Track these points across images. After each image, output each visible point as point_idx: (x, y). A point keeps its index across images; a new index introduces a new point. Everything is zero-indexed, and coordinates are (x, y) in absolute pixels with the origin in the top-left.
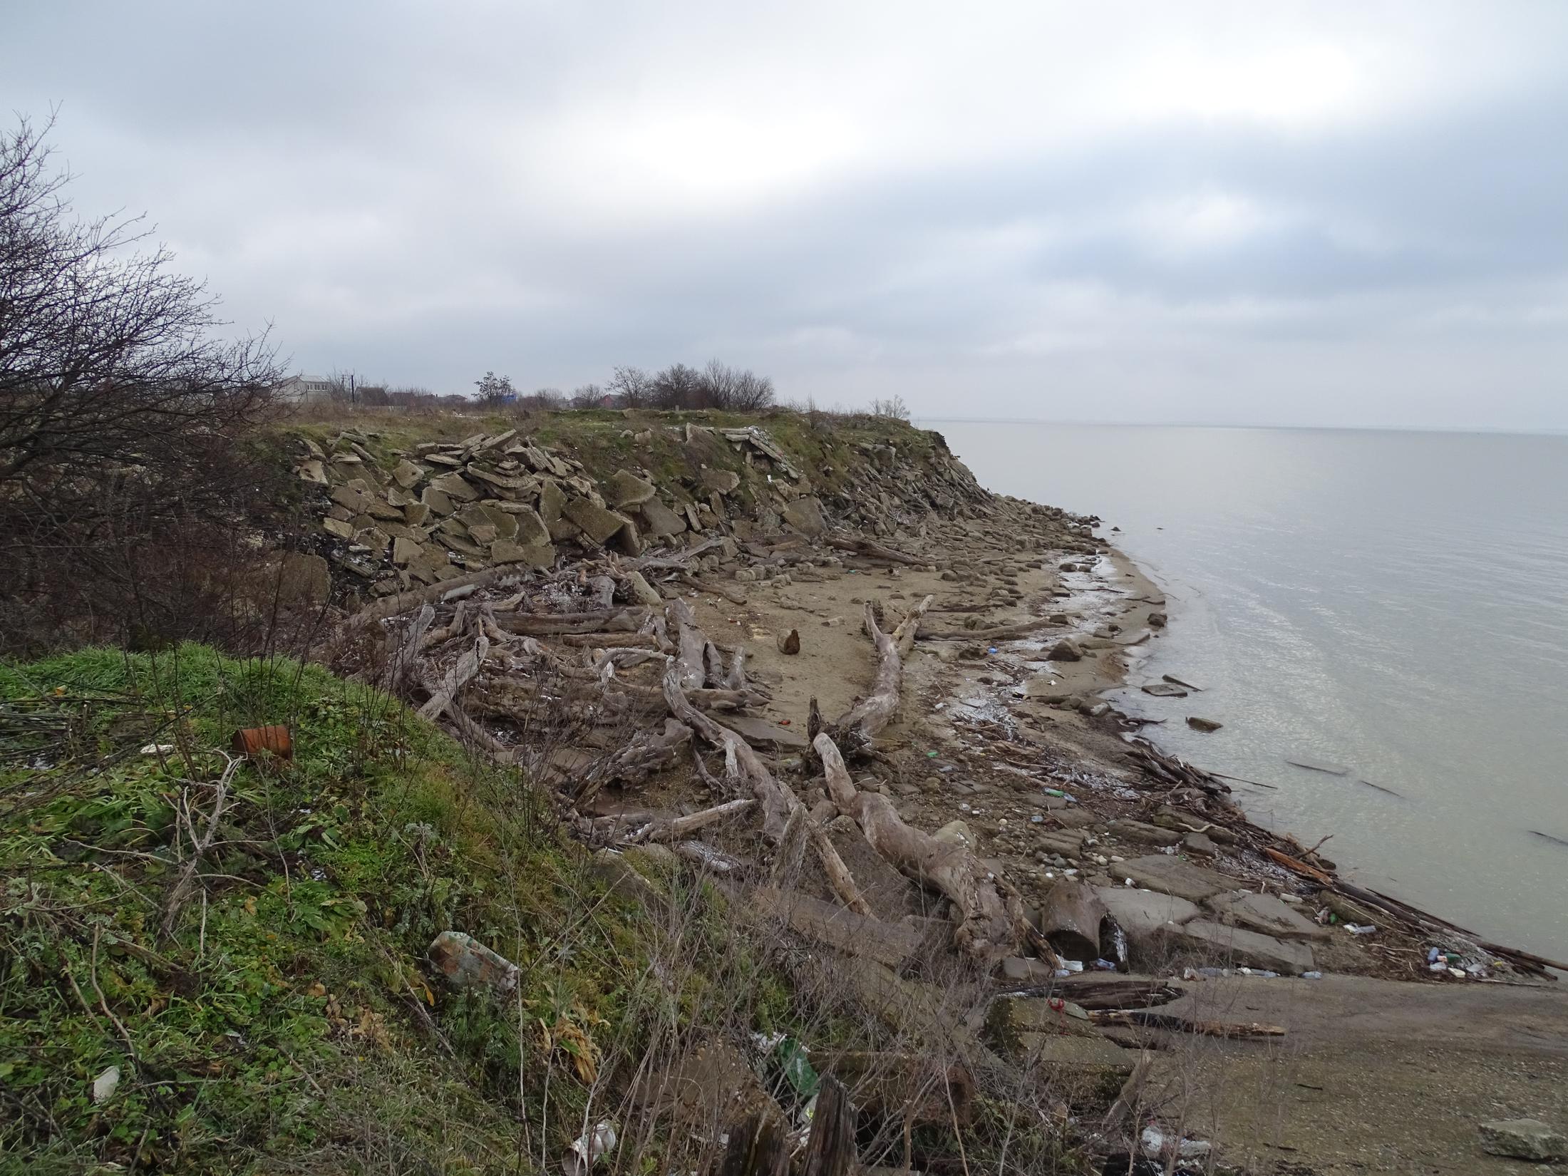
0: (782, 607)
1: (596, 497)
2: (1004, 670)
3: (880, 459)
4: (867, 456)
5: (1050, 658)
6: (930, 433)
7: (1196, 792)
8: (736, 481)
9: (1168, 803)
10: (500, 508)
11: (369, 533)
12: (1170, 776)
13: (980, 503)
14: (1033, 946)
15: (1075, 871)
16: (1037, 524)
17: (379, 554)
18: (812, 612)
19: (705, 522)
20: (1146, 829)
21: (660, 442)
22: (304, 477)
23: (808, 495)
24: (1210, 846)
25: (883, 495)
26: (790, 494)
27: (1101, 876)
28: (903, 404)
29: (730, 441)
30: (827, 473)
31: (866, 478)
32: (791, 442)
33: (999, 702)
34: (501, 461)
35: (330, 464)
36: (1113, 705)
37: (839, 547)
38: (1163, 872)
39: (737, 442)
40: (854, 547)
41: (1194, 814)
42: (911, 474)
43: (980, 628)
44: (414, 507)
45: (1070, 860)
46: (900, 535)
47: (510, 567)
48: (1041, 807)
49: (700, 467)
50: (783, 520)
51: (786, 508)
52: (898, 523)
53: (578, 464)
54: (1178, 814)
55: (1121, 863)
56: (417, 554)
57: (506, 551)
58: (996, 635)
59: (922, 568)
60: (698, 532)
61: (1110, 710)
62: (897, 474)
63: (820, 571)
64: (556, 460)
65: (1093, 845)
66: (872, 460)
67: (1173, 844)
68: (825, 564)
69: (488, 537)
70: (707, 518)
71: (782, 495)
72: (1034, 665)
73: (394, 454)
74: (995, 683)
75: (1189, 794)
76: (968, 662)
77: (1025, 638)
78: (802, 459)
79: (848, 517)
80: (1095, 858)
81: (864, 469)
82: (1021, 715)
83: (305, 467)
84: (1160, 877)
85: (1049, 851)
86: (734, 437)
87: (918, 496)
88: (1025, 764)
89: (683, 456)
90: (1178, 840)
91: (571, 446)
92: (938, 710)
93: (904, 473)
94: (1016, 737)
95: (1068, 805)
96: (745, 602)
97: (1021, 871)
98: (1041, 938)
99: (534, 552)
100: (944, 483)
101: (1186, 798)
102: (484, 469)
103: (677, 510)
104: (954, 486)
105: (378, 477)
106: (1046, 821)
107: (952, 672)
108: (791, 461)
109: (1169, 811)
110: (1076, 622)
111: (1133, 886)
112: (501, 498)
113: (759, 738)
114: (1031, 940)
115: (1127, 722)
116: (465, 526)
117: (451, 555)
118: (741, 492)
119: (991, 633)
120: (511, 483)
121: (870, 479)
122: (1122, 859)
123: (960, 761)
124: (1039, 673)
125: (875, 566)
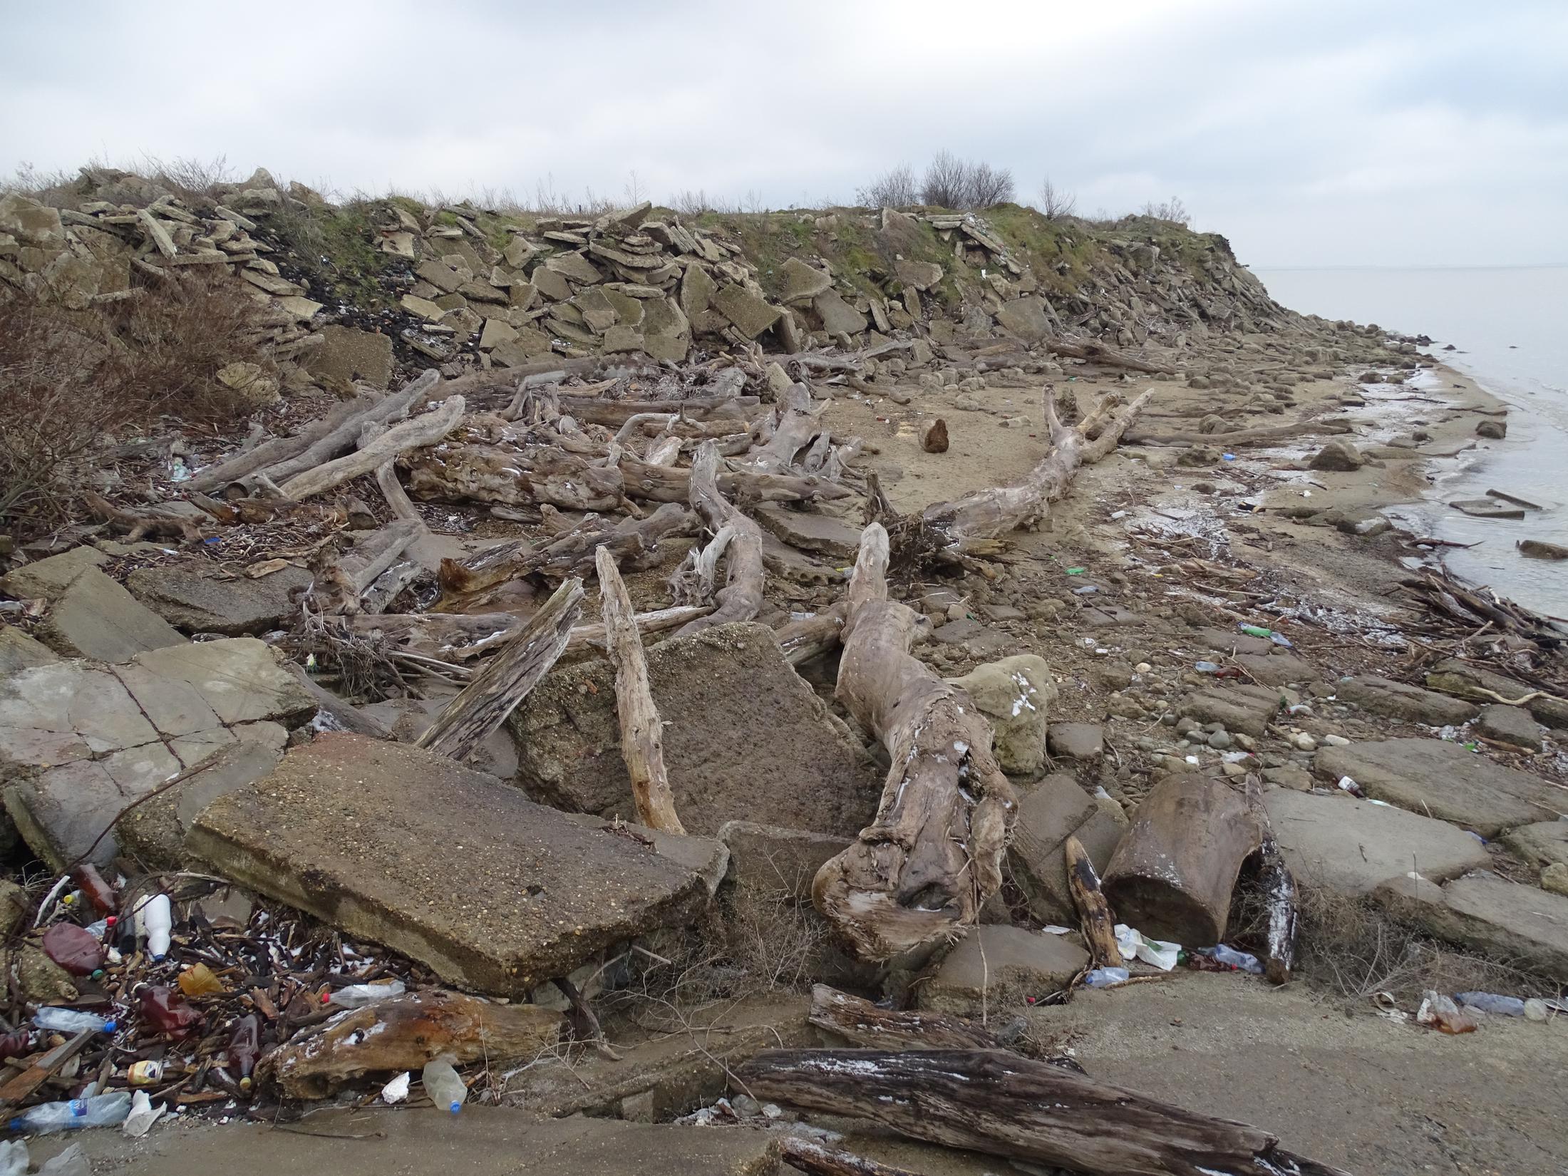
0: (957, 408)
1: (753, 287)
2: (1237, 478)
3: (1137, 259)
4: (1120, 255)
5: (1312, 467)
6: (1211, 235)
7: (1519, 640)
8: (939, 274)
9: (1462, 655)
10: (625, 292)
11: (457, 314)
12: (1472, 617)
13: (1268, 315)
14: (1073, 901)
15: (1245, 755)
16: (1340, 340)
17: (463, 336)
18: (993, 413)
19: (894, 322)
20: (1406, 694)
21: (847, 229)
22: (386, 249)
23: (1031, 293)
24: (1534, 730)
25: (1135, 300)
26: (1008, 292)
27: (1293, 769)
28: (1182, 207)
29: (937, 229)
30: (1062, 271)
31: (1114, 280)
32: (1017, 233)
33: (1214, 514)
34: (628, 235)
35: (425, 238)
36: (1395, 523)
37: (1063, 354)
38: (1423, 769)
39: (946, 230)
40: (1083, 352)
41: (1508, 675)
42: (1179, 280)
43: (1219, 431)
44: (519, 288)
45: (1240, 736)
46: (1149, 344)
47: (623, 356)
48: (1222, 650)
49: (895, 259)
50: (996, 323)
51: (1000, 308)
52: (1151, 333)
53: (735, 248)
54: (1475, 673)
55: (1341, 747)
56: (510, 339)
57: (621, 338)
58: (1240, 440)
59: (1168, 377)
60: (885, 333)
61: (1389, 527)
62: (1158, 278)
63: (1031, 378)
64: (707, 243)
65: (1299, 713)
66: (1126, 261)
67: (1457, 721)
68: (1040, 371)
69: (604, 323)
70: (898, 317)
71: (997, 293)
72: (1285, 474)
73: (509, 231)
74: (1218, 493)
75: (1502, 643)
76: (1188, 470)
77: (1284, 446)
78: (1029, 253)
79: (1084, 324)
80: (1291, 736)
81: (1113, 269)
82: (1240, 530)
83: (391, 238)
84: (1414, 778)
85: (1205, 718)
86: (941, 224)
87: (1185, 305)
88: (1223, 590)
89: (875, 245)
90: (1468, 716)
91: (733, 230)
92: (1115, 520)
93: (1169, 277)
94: (1222, 555)
95: (1273, 650)
96: (908, 401)
97: (1140, 748)
98: (1092, 887)
99: (663, 343)
100: (1221, 292)
101: (1496, 649)
102: (607, 246)
103: (859, 306)
104: (1234, 295)
105: (485, 256)
106: (1222, 671)
107: (1159, 480)
108: (1013, 254)
109: (1458, 667)
110: (1365, 430)
111: (1355, 793)
112: (628, 281)
113: (809, 536)
114: (1073, 888)
115: (1416, 544)
116: (580, 311)
117: (556, 342)
118: (944, 288)
119: (1233, 437)
120: (638, 262)
121: (1120, 281)
122: (1346, 742)
123: (1115, 581)
124: (1290, 483)
125: (1106, 375)
